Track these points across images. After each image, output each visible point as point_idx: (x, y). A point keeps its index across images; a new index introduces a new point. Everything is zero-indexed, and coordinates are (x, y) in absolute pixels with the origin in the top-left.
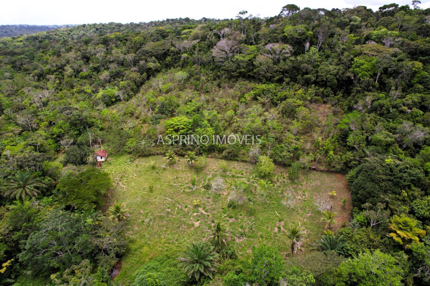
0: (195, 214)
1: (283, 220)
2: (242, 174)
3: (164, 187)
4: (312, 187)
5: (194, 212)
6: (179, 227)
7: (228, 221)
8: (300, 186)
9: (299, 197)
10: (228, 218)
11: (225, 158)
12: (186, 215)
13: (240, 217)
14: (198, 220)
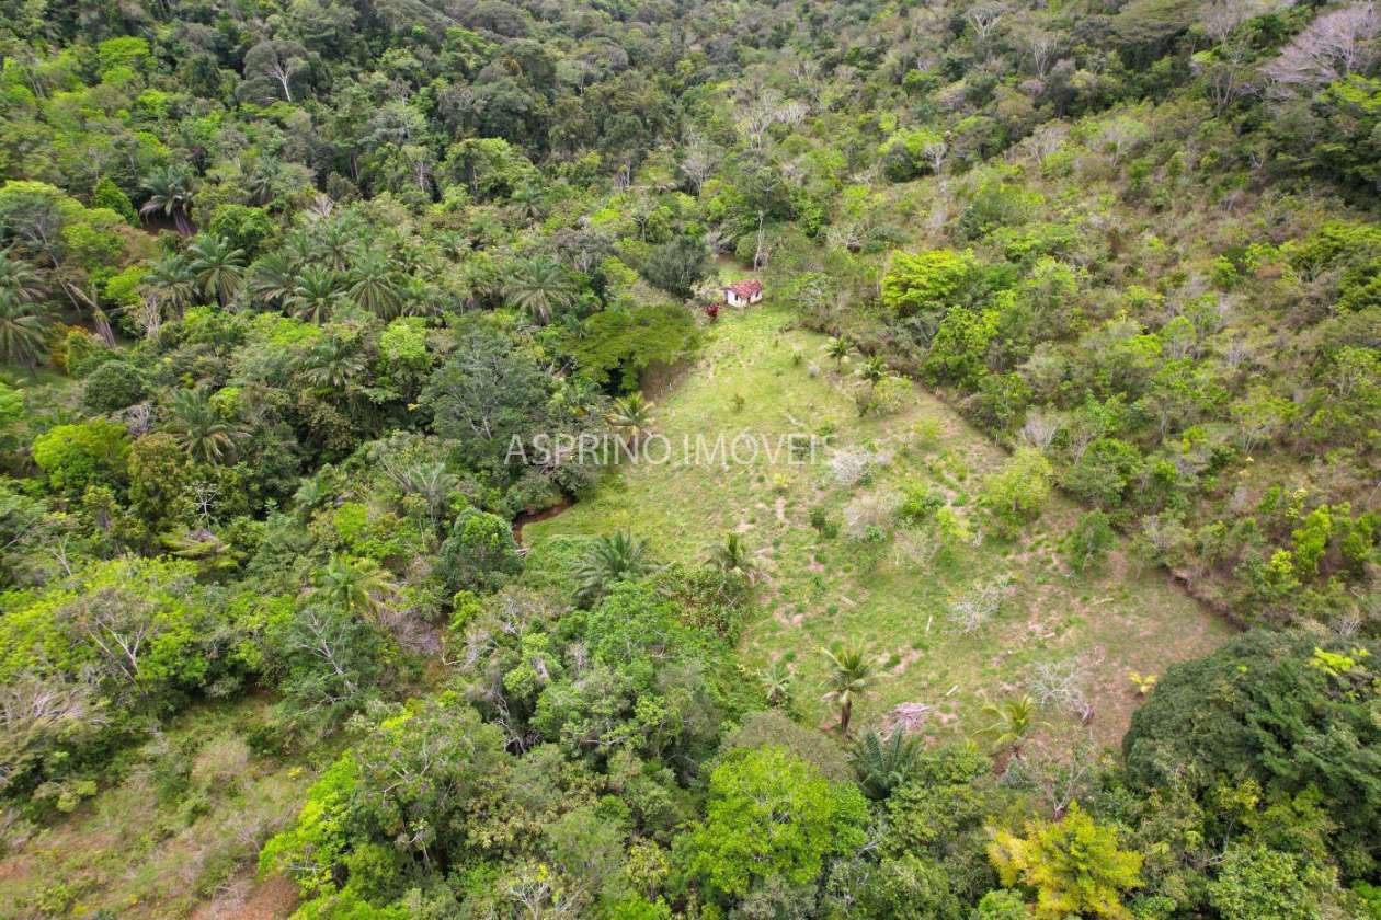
0: (760, 505)
1: (926, 649)
2: (961, 479)
3: (765, 416)
4: (1113, 627)
5: (761, 500)
6: (709, 513)
7: (808, 563)
8: (1076, 602)
9: (1038, 628)
10: (812, 558)
11: (966, 415)
12: (742, 497)
13: (841, 574)
14: (753, 522)
